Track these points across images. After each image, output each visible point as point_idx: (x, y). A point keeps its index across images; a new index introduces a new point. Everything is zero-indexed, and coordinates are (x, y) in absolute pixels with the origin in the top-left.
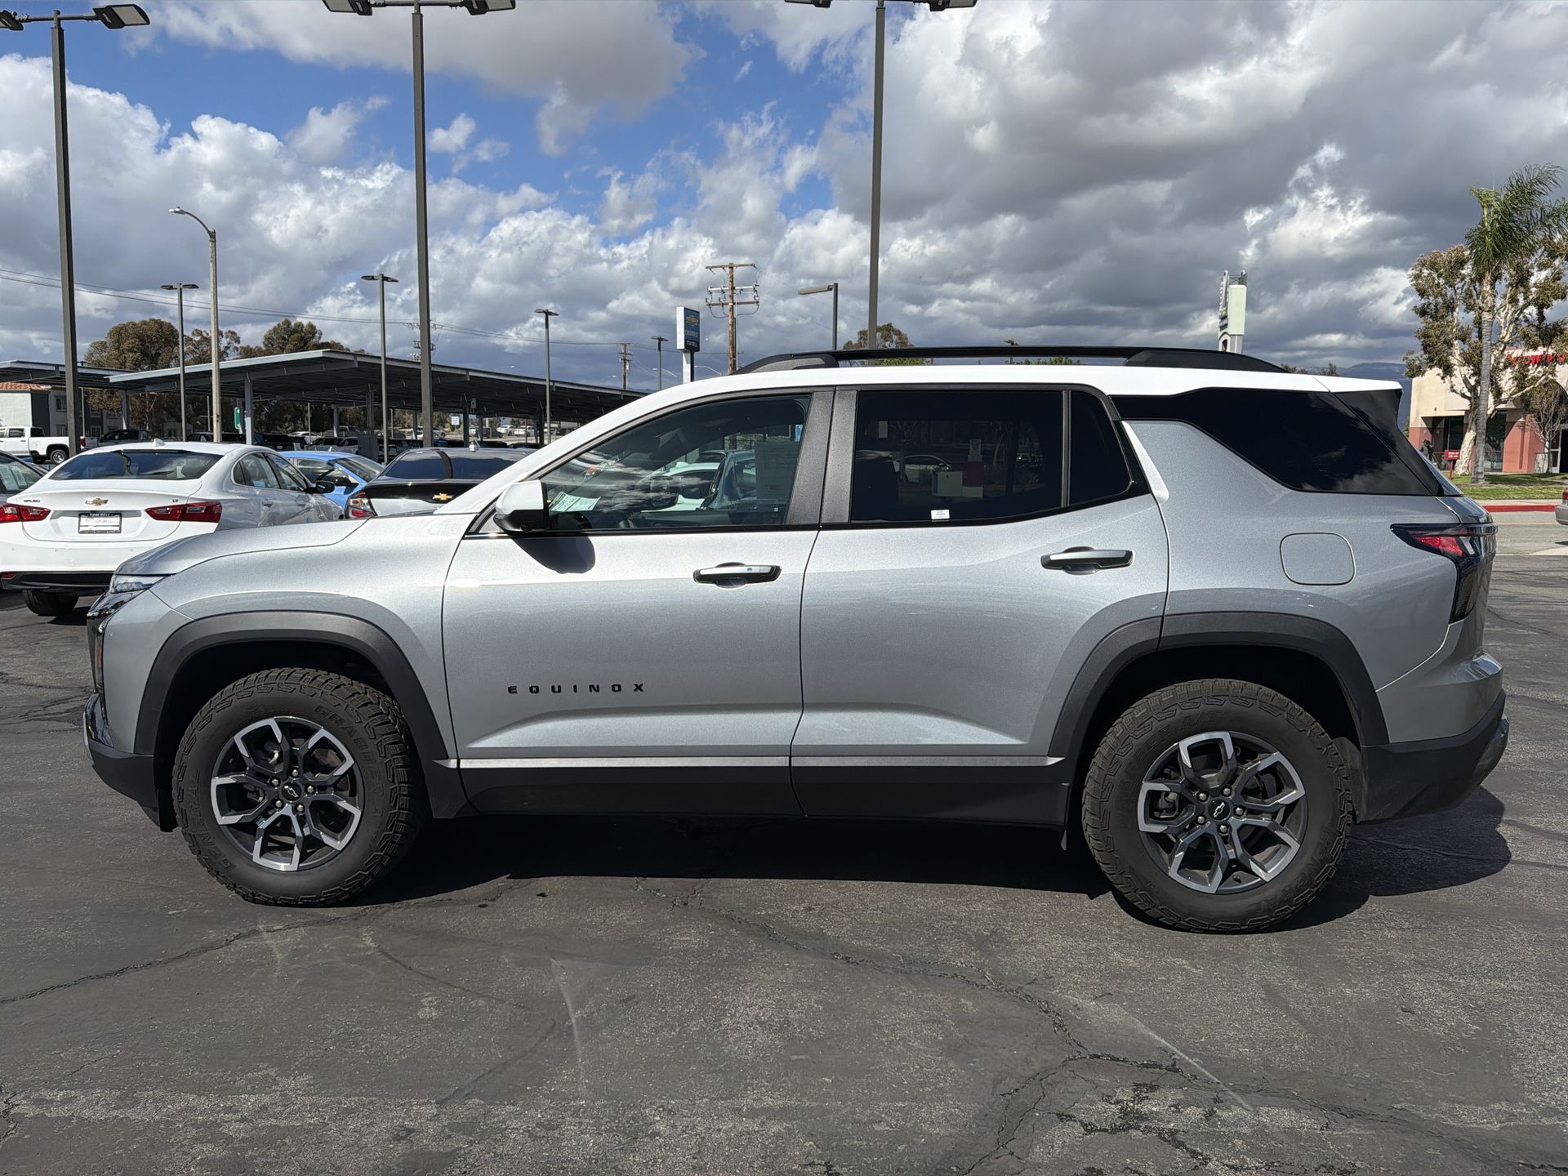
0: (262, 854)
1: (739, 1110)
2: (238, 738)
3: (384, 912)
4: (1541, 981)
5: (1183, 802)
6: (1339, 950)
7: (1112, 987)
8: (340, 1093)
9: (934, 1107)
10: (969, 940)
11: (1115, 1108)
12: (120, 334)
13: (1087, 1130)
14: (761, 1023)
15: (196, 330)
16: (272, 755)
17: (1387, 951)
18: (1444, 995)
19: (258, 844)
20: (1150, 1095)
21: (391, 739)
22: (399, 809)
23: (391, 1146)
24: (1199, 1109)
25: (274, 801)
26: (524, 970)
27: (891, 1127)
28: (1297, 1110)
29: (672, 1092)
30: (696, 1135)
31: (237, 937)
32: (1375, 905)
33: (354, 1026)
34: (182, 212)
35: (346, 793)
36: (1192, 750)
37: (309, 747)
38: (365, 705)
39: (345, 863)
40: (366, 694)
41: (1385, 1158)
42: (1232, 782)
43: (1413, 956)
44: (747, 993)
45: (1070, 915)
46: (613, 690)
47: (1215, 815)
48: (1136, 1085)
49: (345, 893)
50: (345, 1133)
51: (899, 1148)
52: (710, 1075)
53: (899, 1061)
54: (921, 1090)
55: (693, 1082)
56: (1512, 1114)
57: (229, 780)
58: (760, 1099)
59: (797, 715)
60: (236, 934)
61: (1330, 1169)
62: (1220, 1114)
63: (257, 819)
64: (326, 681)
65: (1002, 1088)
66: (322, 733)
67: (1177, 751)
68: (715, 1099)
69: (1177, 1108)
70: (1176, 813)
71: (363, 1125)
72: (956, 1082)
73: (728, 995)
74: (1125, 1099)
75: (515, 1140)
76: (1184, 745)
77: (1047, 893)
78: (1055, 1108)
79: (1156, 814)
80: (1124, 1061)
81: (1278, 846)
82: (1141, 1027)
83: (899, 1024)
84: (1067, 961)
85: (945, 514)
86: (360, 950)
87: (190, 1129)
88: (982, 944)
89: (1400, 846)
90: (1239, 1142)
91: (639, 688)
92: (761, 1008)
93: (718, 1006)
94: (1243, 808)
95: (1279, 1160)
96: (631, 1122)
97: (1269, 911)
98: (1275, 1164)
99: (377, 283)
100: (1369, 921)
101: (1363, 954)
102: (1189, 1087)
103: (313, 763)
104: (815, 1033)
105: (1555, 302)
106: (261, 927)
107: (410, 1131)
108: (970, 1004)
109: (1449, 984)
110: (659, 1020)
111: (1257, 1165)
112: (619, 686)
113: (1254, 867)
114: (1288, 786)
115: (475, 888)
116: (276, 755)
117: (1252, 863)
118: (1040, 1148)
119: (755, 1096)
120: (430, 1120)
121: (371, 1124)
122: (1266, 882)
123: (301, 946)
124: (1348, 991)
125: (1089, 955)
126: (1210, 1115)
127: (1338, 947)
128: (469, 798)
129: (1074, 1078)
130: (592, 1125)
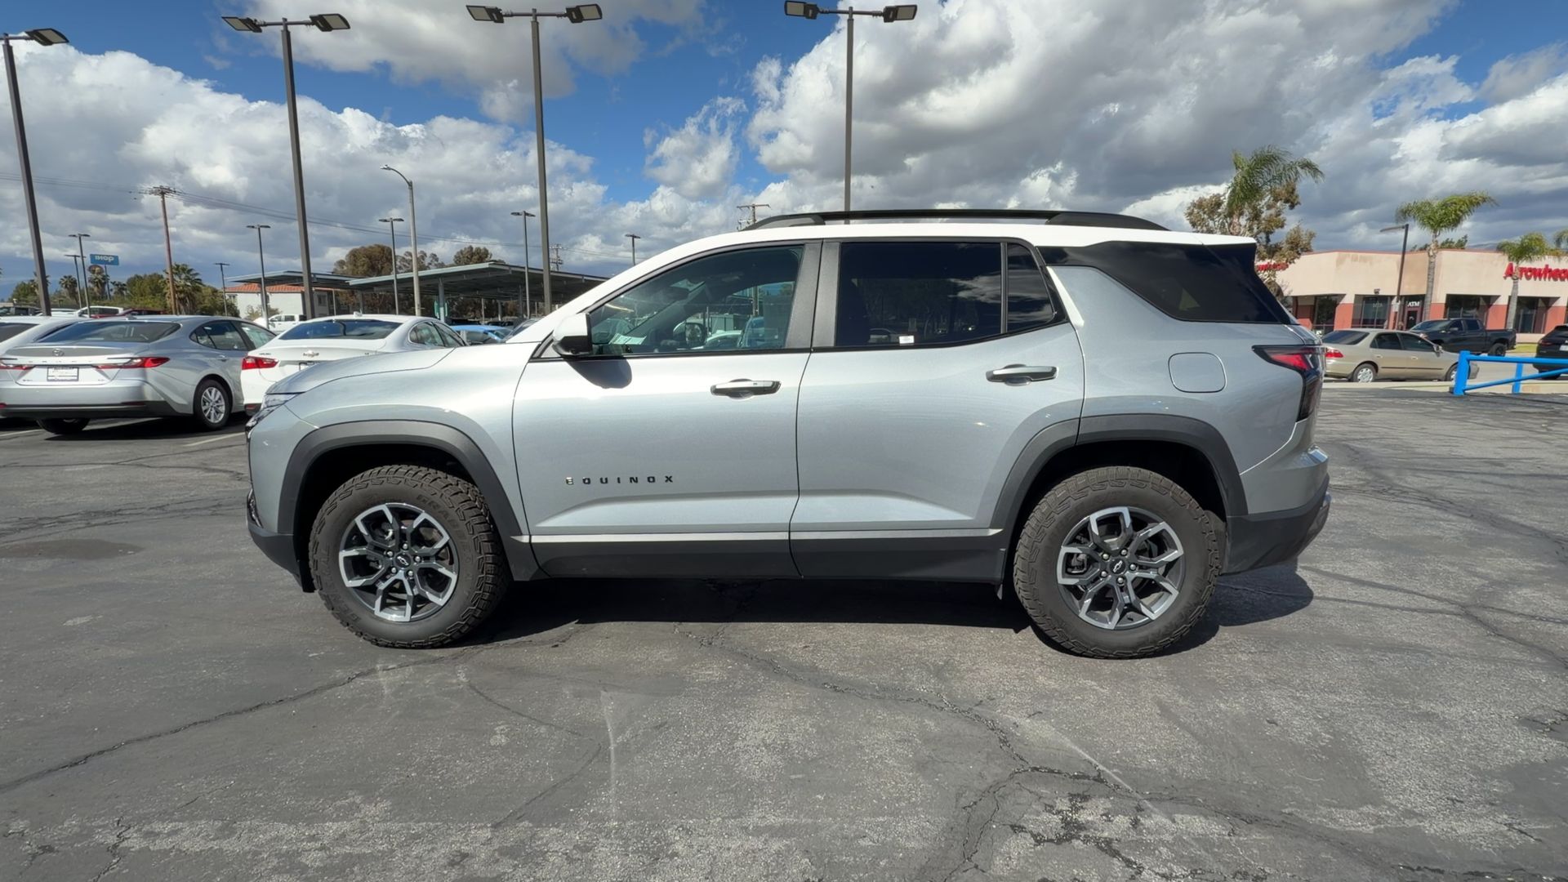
0: (382, 608)
1: (746, 828)
2: (358, 520)
3: (478, 652)
4: (1367, 695)
5: (1091, 561)
6: (1208, 671)
7: (1041, 707)
8: (412, 818)
9: (909, 821)
10: (928, 670)
11: (1057, 819)
12: (355, 256)
13: (1036, 841)
14: (766, 746)
15: (407, 252)
16: (387, 533)
17: (1245, 671)
18: (1296, 708)
19: (378, 602)
20: (1084, 804)
21: (477, 520)
22: (486, 574)
23: (446, 872)
24: (1127, 818)
25: (390, 568)
26: (580, 700)
27: (874, 842)
28: (1206, 817)
29: (691, 812)
30: (709, 854)
31: (358, 676)
32: (1225, 634)
33: (436, 754)
34: (389, 169)
35: (447, 562)
36: (1100, 522)
37: (414, 527)
38: (457, 493)
39: (446, 615)
40: (457, 485)
41: (1288, 863)
42: (1128, 544)
43: (1265, 675)
44: (755, 719)
45: (1003, 646)
46: (649, 481)
47: (1115, 570)
48: (1070, 795)
49: (448, 638)
50: (408, 859)
51: (881, 863)
52: (723, 795)
53: (878, 777)
54: (897, 805)
55: (709, 802)
56: (1379, 817)
57: (353, 552)
58: (764, 817)
59: (794, 499)
60: (357, 673)
61: (1245, 875)
62: (1143, 822)
63: (377, 582)
64: (426, 475)
65: (963, 802)
66: (423, 516)
67: (1088, 523)
68: (726, 818)
69: (1107, 817)
70: (1085, 569)
71: (425, 851)
72: (925, 796)
73: (741, 721)
74: (1064, 808)
75: (553, 864)
76: (1093, 518)
77: (984, 629)
78: (1008, 820)
79: (1069, 570)
80: (1059, 773)
81: (1161, 593)
82: (1068, 743)
83: (877, 743)
84: (1004, 685)
85: (910, 339)
86: (452, 685)
87: (272, 859)
88: (938, 672)
89: (1234, 587)
90: (1164, 850)
91: (669, 479)
92: (766, 732)
93: (733, 731)
94: (1136, 565)
95: (1201, 867)
96: (655, 842)
97: (1154, 642)
98: (1199, 872)
99: (522, 217)
100: (1225, 646)
101: (1226, 674)
102: (1114, 796)
103: (418, 539)
104: (810, 754)
105: (1277, 230)
106: (378, 666)
107: (465, 856)
108: (932, 724)
109: (1298, 698)
110: (683, 744)
111: (1184, 873)
112: (653, 478)
113: (1144, 609)
114: (1170, 547)
115: (550, 631)
116: (391, 533)
117: (1142, 606)
118: (1000, 860)
119: (760, 815)
120: (484, 845)
121: (433, 850)
122: (1152, 621)
123: (407, 682)
124: (1222, 705)
125: (1021, 679)
126: (1135, 823)
127: (1207, 668)
128: (540, 564)
129: (1021, 790)
130: (622, 846)
